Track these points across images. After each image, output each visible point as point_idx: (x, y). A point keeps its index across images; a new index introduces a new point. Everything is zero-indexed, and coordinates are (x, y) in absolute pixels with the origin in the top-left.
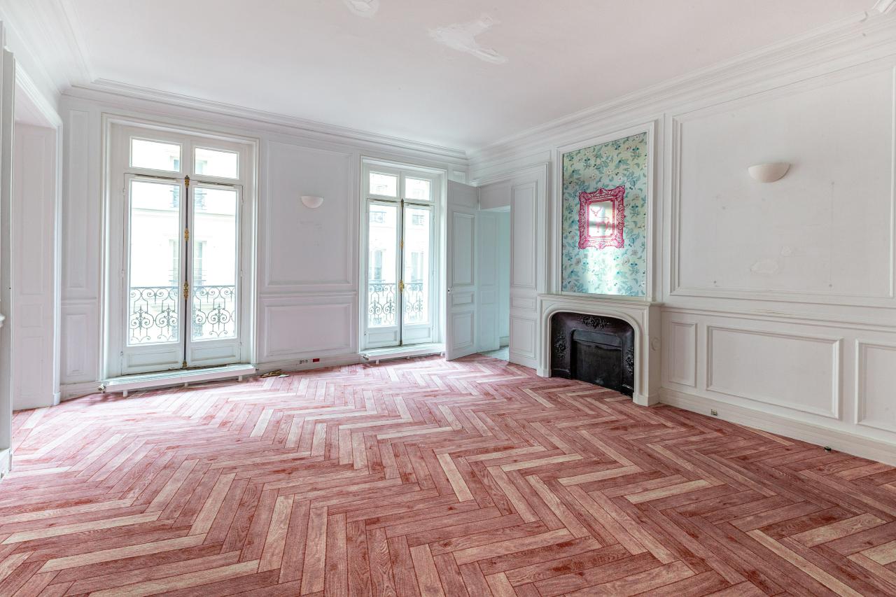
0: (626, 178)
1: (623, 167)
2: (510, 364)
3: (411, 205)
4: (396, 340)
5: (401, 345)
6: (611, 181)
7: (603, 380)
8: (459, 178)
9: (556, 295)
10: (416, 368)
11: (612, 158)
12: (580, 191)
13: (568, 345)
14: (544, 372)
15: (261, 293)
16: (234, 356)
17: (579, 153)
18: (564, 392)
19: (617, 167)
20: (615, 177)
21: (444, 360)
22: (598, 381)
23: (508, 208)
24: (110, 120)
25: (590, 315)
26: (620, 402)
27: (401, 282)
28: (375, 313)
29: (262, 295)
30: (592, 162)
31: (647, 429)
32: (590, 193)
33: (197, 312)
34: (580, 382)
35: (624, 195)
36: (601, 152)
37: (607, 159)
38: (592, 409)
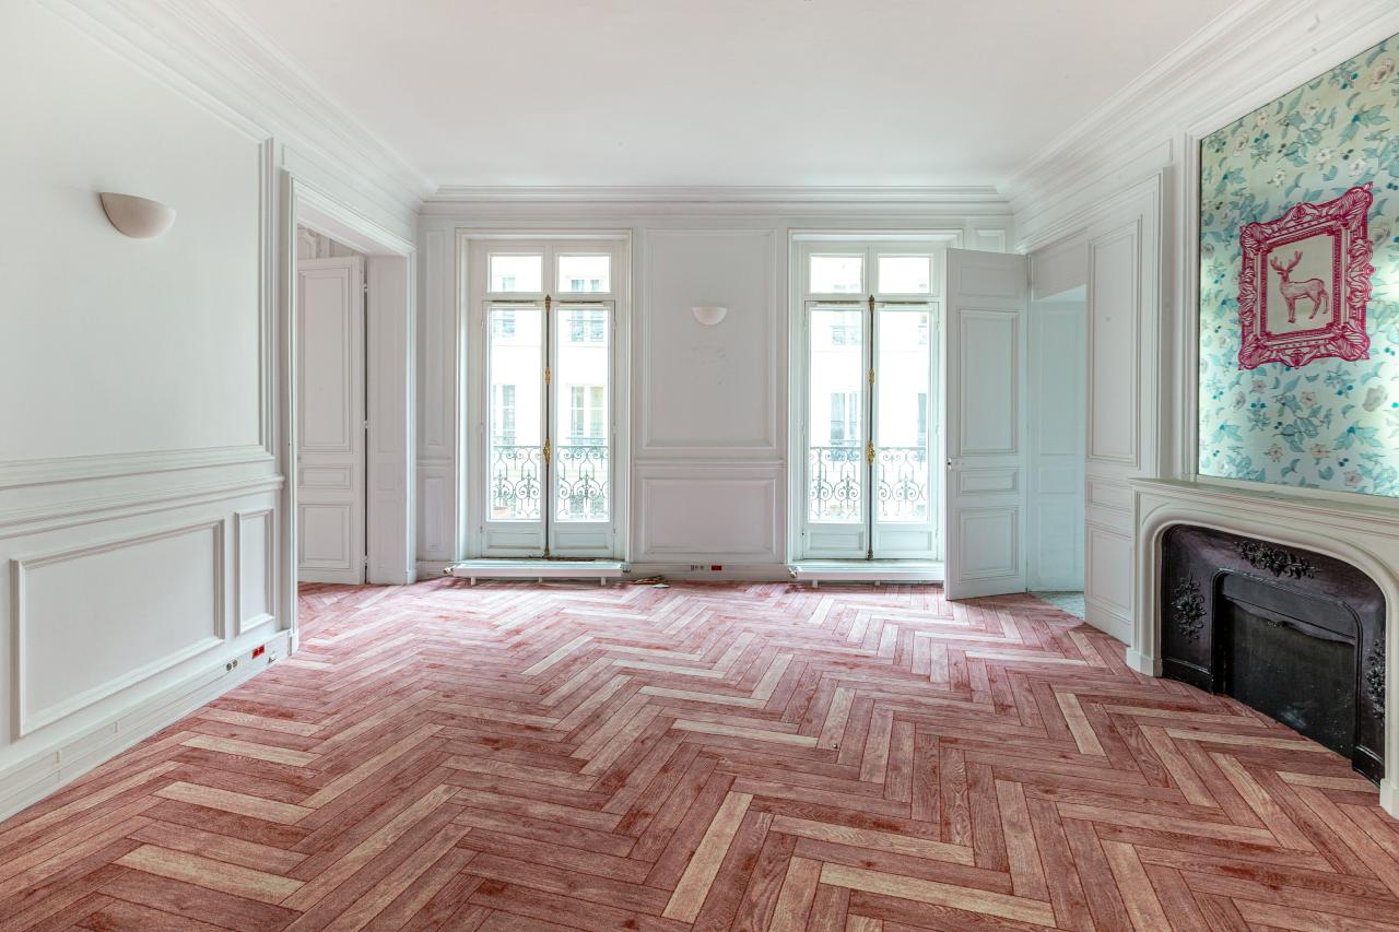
0: (1374, 162)
1: (1363, 131)
2: (1085, 628)
3: (886, 306)
4: (861, 548)
5: (869, 558)
6: (1327, 178)
7: (1305, 716)
8: (988, 242)
9: (1186, 483)
10: (874, 605)
11: (1331, 117)
12: (1244, 223)
13: (1207, 607)
14: (1143, 661)
15: (636, 458)
16: (606, 548)
17: (1241, 125)
18: (1163, 724)
19: (1348, 135)
20: (1341, 164)
21: (942, 597)
22: (1289, 716)
23: (1082, 289)
24: (464, 236)
25: (1261, 541)
26: (1326, 792)
27: (870, 445)
28: (848, 498)
29: (639, 462)
30: (1275, 141)
31: (1362, 911)
32: (1270, 223)
33: (561, 482)
34: (1237, 706)
35: (1371, 210)
36: (1300, 108)
37: (1318, 120)
38: (1208, 790)
